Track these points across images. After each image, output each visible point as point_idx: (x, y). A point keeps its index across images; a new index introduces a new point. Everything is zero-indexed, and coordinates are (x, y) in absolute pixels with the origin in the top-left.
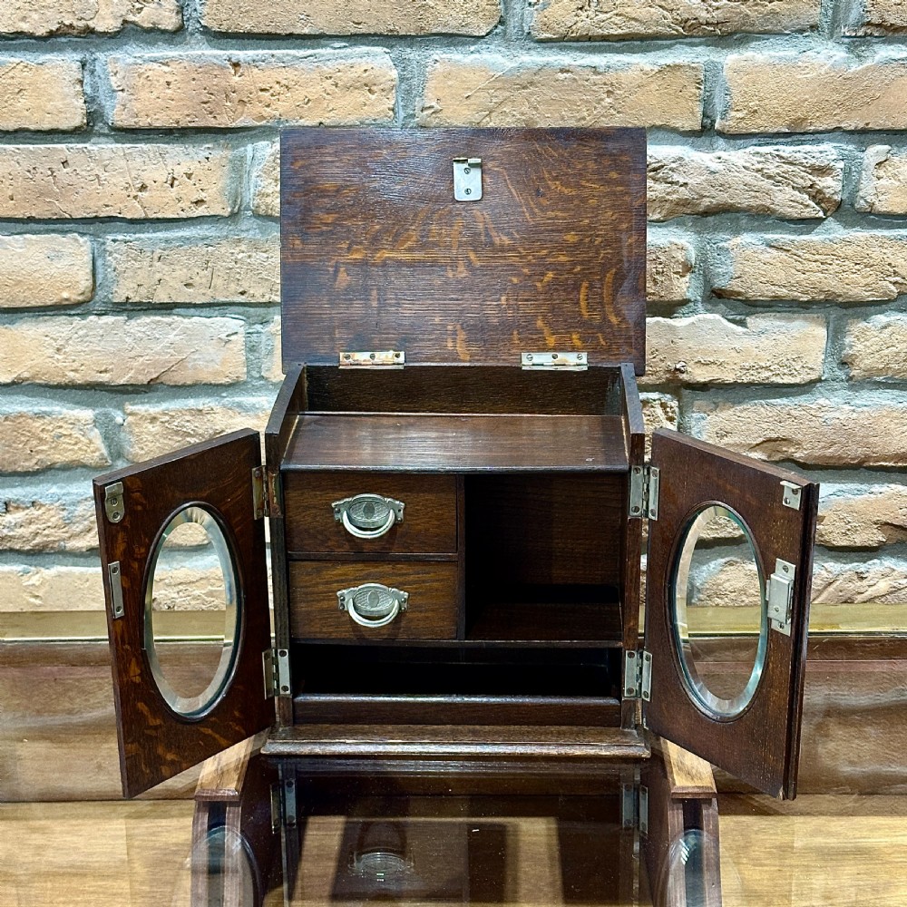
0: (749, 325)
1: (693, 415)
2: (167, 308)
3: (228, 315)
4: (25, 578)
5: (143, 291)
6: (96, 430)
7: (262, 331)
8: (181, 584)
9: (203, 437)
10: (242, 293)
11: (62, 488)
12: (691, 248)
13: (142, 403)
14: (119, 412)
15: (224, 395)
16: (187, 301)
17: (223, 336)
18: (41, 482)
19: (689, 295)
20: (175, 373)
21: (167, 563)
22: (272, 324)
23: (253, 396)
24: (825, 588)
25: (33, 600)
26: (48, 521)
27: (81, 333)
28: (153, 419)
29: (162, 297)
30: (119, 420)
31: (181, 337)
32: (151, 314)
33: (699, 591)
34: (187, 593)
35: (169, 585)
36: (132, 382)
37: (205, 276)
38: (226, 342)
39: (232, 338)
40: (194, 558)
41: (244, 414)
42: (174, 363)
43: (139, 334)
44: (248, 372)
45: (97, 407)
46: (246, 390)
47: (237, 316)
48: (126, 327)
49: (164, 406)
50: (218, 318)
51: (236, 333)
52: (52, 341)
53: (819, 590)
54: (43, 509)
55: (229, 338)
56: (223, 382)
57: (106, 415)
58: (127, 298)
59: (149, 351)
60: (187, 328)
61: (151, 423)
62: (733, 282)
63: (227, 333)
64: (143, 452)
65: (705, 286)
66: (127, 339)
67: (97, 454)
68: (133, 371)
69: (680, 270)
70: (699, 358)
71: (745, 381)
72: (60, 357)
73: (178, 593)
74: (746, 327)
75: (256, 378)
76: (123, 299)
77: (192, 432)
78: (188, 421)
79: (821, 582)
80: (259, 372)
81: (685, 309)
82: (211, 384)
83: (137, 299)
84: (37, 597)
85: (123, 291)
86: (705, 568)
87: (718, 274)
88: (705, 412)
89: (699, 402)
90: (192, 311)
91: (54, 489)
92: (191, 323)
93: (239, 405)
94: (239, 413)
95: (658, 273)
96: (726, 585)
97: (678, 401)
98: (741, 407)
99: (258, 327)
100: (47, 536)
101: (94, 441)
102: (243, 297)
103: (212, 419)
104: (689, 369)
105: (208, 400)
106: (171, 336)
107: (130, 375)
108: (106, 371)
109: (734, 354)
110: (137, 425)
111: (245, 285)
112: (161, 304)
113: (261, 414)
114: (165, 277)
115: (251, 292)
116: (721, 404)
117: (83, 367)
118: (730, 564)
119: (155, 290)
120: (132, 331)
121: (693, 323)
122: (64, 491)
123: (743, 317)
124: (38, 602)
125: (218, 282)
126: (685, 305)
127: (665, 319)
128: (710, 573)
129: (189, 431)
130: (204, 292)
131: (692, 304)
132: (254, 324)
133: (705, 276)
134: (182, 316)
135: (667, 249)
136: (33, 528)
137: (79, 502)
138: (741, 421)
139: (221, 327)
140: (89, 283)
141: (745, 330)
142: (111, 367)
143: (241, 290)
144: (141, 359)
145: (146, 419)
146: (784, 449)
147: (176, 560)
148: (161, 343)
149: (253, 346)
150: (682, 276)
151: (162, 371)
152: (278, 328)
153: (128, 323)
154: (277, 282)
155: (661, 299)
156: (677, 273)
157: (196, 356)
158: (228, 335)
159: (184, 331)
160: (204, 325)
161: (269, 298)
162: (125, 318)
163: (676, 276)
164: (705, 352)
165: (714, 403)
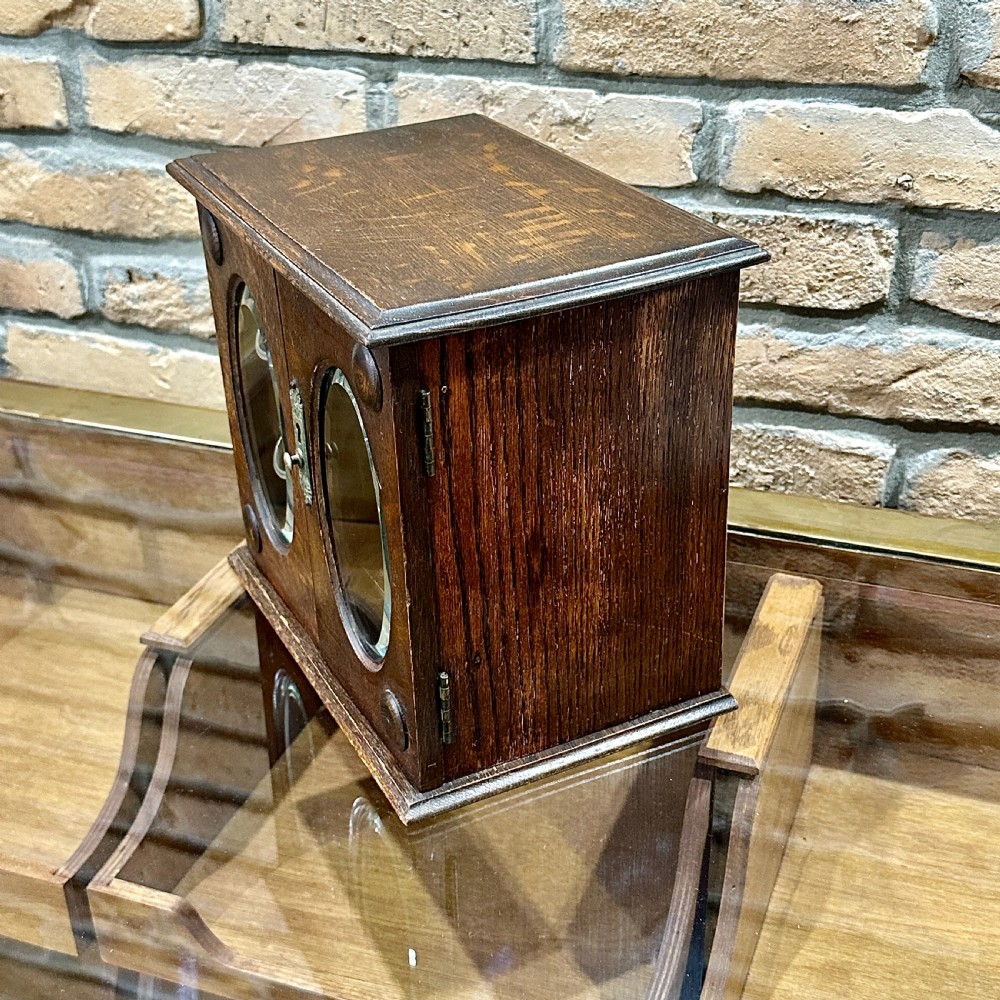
1: (920, 251)
2: (280, 53)
3: (347, 67)
4: (152, 358)
5: (251, 28)
7: (386, 91)
10: (362, 39)
11: (183, 262)
12: (933, 8)
16: (300, 46)
17: (340, 94)
18: (162, 253)
19: (925, 79)
20: (289, 137)
22: (396, 84)
25: (161, 383)
26: (169, 298)
27: (191, 77)
29: (272, 39)
31: (295, 91)
32: (265, 60)
33: (910, 486)
36: (245, 143)
37: (318, 14)
38: (344, 103)
39: (350, 97)
42: (287, 124)
43: (251, 85)
47: (357, 70)
48: (237, 74)
50: (336, 71)
51: (355, 92)
52: (161, 85)
54: (164, 285)
55: (347, 98)
58: (235, 37)
59: (260, 106)
60: (302, 81)
62: (990, 63)
63: (345, 91)
65: (951, 68)
66: (238, 90)
68: (244, 130)
69: (915, 41)
70: (931, 171)
71: (996, 210)
72: (170, 105)
76: (230, 39)
81: (918, 99)
83: (246, 40)
84: (165, 381)
85: (230, 28)
86: (921, 457)
87: (970, 50)
88: (936, 249)
89: (931, 234)
90: (308, 59)
91: (175, 262)
92: (306, 75)
95: (882, 43)
96: (949, 483)
97: (900, 229)
98: (988, 247)
99: (381, 86)
100: (170, 314)
102: (362, 45)
104: (917, 186)
106: (284, 90)
107: (241, 134)
108: (216, 127)
109: (983, 169)
111: (363, 29)
112: (273, 47)
114: (274, 13)
115: (371, 38)
116: (960, 239)
117: (194, 121)
118: (956, 456)
119: (264, 29)
120: (243, 79)
121: (928, 120)
122: (184, 266)
124: (166, 386)
125: (332, 22)
126: (919, 92)
127: (889, 111)
128: (927, 465)
130: (317, 34)
131: (929, 92)
132: (377, 82)
133: (951, 52)
134: (298, 65)
135: (897, 8)
136: (156, 303)
137: (197, 280)
138: (986, 267)
139: (339, 82)
140: (195, 15)
142: (222, 122)
143: (359, 35)
144: (253, 116)
148: (274, 97)
149: (375, 110)
150: (916, 50)
151: (276, 132)
152: (402, 89)
153: (239, 70)
154: (399, 27)
155: (884, 82)
156: (910, 44)
157: (311, 117)
158: (346, 94)
159: (298, 84)
160: (320, 78)
161: (391, 48)
162: (236, 63)
163: (907, 48)
164: (942, 163)
165: (951, 238)
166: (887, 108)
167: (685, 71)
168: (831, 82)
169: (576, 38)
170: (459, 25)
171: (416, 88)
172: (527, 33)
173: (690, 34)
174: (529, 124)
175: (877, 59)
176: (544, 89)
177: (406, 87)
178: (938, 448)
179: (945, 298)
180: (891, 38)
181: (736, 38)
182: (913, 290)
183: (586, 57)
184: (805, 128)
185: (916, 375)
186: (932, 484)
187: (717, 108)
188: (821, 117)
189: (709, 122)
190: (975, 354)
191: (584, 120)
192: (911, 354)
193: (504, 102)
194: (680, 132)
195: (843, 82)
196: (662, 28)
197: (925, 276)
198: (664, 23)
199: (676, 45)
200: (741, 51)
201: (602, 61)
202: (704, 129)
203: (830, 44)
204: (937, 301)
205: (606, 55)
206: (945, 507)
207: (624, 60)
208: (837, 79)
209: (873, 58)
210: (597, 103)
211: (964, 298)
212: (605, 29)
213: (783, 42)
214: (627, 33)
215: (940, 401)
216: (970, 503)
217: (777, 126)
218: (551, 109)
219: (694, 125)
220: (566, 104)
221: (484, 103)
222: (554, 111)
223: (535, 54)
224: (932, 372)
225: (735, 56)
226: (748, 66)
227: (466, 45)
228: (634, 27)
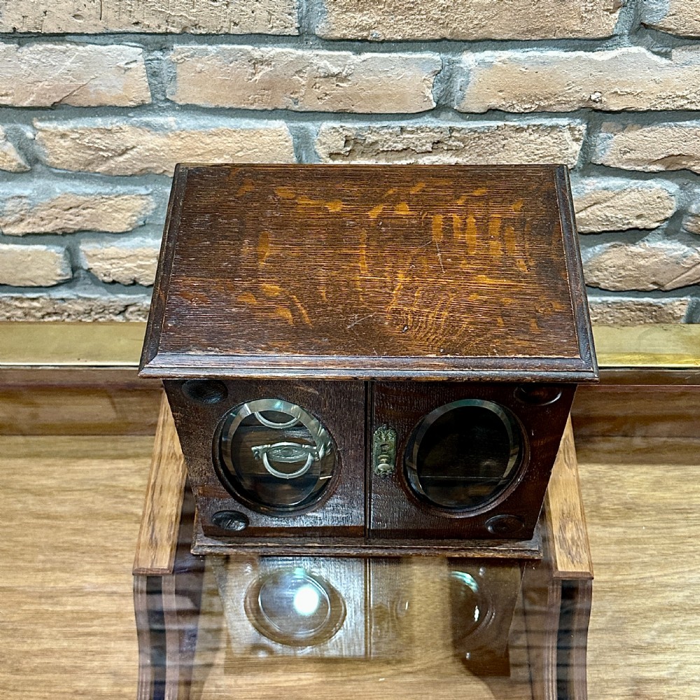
0: (673, 58)
1: (601, 134)
2: (60, 37)
3: (124, 43)
5: (29, 22)
6: (9, 144)
7: (162, 57)
8: (113, 258)
9: (116, 152)
10: (137, 23)
13: (50, 120)
14: (29, 128)
15: (131, 115)
17: (122, 64)
19: (616, 31)
20: (77, 98)
21: (98, 242)
22: (172, 53)
23: (161, 116)
24: (694, 266)
28: (63, 136)
29: (50, 28)
30: (30, 135)
31: (78, 64)
34: (119, 265)
35: (102, 259)
36: (36, 104)
37: (94, 8)
38: (126, 70)
39: (131, 66)
40: (122, 239)
41: (153, 132)
42: (75, 88)
43: (34, 62)
44: (153, 95)
45: (5, 122)
46: (154, 111)
47: (134, 44)
48: (19, 55)
49: (71, 124)
50: (114, 46)
51: (135, 61)
53: (688, 268)
55: (129, 66)
56: (128, 105)
57: (16, 130)
58: (14, 29)
59: (47, 77)
60: (83, 56)
61: (62, 138)
62: (667, 19)
63: (126, 62)
64: (59, 161)
65: (635, 20)
66: (22, 66)
67: (14, 164)
68: (34, 95)
69: (611, 7)
70: (616, 89)
71: (659, 109)
73: (111, 264)
74: (670, 59)
75: (161, 101)
76: (10, 30)
77: (104, 148)
78: (98, 138)
79: (692, 262)
80: (165, 96)
81: (609, 43)
82: (116, 107)
83: (25, 30)
85: (9, 22)
86: (590, 250)
87: (652, 10)
88: (612, 133)
89: (609, 123)
90: (86, 39)
92: (86, 51)
93: (148, 125)
94: (149, 132)
95: (587, 11)
96: (608, 262)
97: (588, 124)
98: (649, 129)
99: (158, 54)
101: (8, 153)
102: (138, 27)
103: (122, 137)
104: (604, 99)
105: (115, 120)
106: (68, 63)
107: (31, 99)
108: (6, 95)
109: (652, 85)
110: (48, 140)
111: (138, 16)
113: (171, 135)
114: (50, 9)
115: (147, 23)
116: (630, 125)
118: (614, 246)
119: (42, 21)
120: (26, 58)
121: (616, 57)
123: (669, 49)
125: (108, 13)
126: (610, 39)
127: (587, 53)
128: (595, 255)
129: (101, 147)
130: (95, 23)
131: (617, 38)
132: (153, 51)
133: (637, 10)
134: (76, 43)
137: (6, 200)
138: (647, 140)
139: (119, 55)
141: (668, 62)
142: (10, 92)
143: (135, 21)
144: (40, 84)
145: (56, 135)
146: (684, 163)
147: (105, 241)
148: (58, 69)
149: (155, 72)
150: (611, 13)
151: (65, 95)
152: (179, 57)
153: (20, 50)
154: (173, 14)
155: (586, 36)
156: (607, 10)
157: (96, 82)
158: (127, 64)
159: (81, 59)
160: (101, 53)
161: (167, 29)
162: (17, 46)
163: (605, 13)
164: (623, 84)
165: (623, 125)
166: (585, 51)
167: (429, 37)
168: (546, 38)
169: (336, 18)
170: (228, 11)
171: (192, 56)
172: (290, 14)
173: (433, 12)
174: (297, 77)
175: (582, 22)
176: (307, 53)
177: (183, 55)
178: (602, 244)
179: (616, 161)
180: (595, 8)
181: (472, 13)
182: (594, 158)
183: (344, 32)
184: (524, 70)
185: (593, 208)
186: (597, 264)
187: (454, 58)
188: (537, 62)
189: (446, 68)
190: (634, 191)
191: (344, 73)
192: (591, 197)
193: (273, 63)
194: (423, 78)
195: (555, 38)
196: (411, 9)
197: (604, 149)
198: (412, 6)
199: (422, 19)
200: (475, 22)
201: (359, 34)
202: (442, 73)
203: (546, 14)
204: (610, 163)
205: (363, 30)
206: (605, 275)
207: (377, 32)
208: (551, 36)
209: (579, 21)
210: (355, 62)
211: (629, 160)
212: (361, 11)
213: (509, 14)
214: (380, 13)
215: (609, 220)
216: (622, 271)
217: (503, 70)
218: (315, 67)
219: (435, 71)
220: (328, 63)
221: (254, 64)
222: (318, 68)
223: (298, 28)
224: (604, 205)
225: (471, 26)
226: (480, 31)
227: (236, 24)
228: (386, 8)
